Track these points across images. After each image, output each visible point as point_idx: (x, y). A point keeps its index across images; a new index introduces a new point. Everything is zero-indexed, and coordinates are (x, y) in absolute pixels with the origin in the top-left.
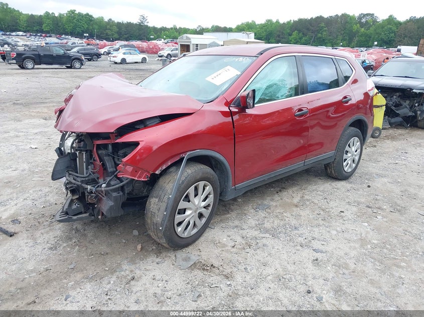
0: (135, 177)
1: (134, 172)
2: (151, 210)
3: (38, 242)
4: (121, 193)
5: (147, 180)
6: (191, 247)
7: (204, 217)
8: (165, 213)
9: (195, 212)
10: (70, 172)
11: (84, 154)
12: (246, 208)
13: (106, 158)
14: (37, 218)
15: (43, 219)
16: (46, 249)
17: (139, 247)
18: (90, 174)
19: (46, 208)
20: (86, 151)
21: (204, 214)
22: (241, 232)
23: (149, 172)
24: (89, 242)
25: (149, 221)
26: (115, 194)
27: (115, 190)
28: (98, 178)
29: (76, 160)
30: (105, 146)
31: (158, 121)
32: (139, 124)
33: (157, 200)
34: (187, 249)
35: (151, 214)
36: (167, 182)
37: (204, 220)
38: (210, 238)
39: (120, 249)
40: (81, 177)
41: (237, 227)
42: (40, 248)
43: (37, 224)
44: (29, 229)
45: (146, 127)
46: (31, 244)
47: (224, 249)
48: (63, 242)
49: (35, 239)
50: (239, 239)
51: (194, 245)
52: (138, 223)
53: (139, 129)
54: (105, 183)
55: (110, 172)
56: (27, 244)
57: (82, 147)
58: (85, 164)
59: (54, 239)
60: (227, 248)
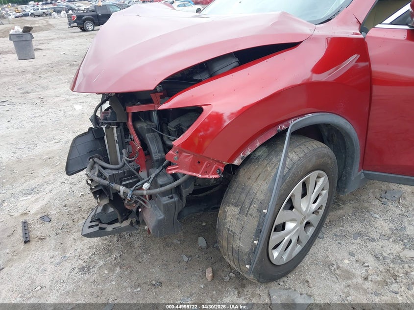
0: (197, 172)
1: (196, 165)
2: (228, 226)
3: (68, 255)
4: (176, 199)
5: (217, 176)
6: (292, 276)
7: (312, 225)
8: (256, 242)
9: (301, 223)
10: (96, 160)
11: (115, 129)
12: (364, 197)
13: (148, 136)
14: (72, 212)
15: (79, 215)
16: (76, 270)
17: (209, 275)
18: (125, 164)
19: (85, 197)
20: (118, 125)
21: (312, 222)
22: (371, 245)
23: (221, 163)
24: (136, 259)
25: (225, 244)
26: (165, 200)
27: (164, 194)
28: (138, 170)
29: (103, 138)
30: (147, 116)
31: (234, 62)
32: (201, 72)
33: (237, 210)
34: (285, 279)
35: (228, 234)
36: (254, 177)
37: (311, 231)
38: (320, 256)
39: (180, 275)
40: (111, 169)
41: (359, 234)
42: (68, 266)
43: (70, 222)
44: (60, 231)
45: (213, 76)
46: (58, 260)
47: (350, 282)
48: (100, 259)
49: (64, 250)
50: (370, 261)
51: (296, 271)
52: (204, 224)
53: (200, 82)
54: (147, 181)
55: (157, 161)
56: (52, 260)
57: (110, 119)
58: (117, 145)
59: (88, 251)
60: (354, 281)
